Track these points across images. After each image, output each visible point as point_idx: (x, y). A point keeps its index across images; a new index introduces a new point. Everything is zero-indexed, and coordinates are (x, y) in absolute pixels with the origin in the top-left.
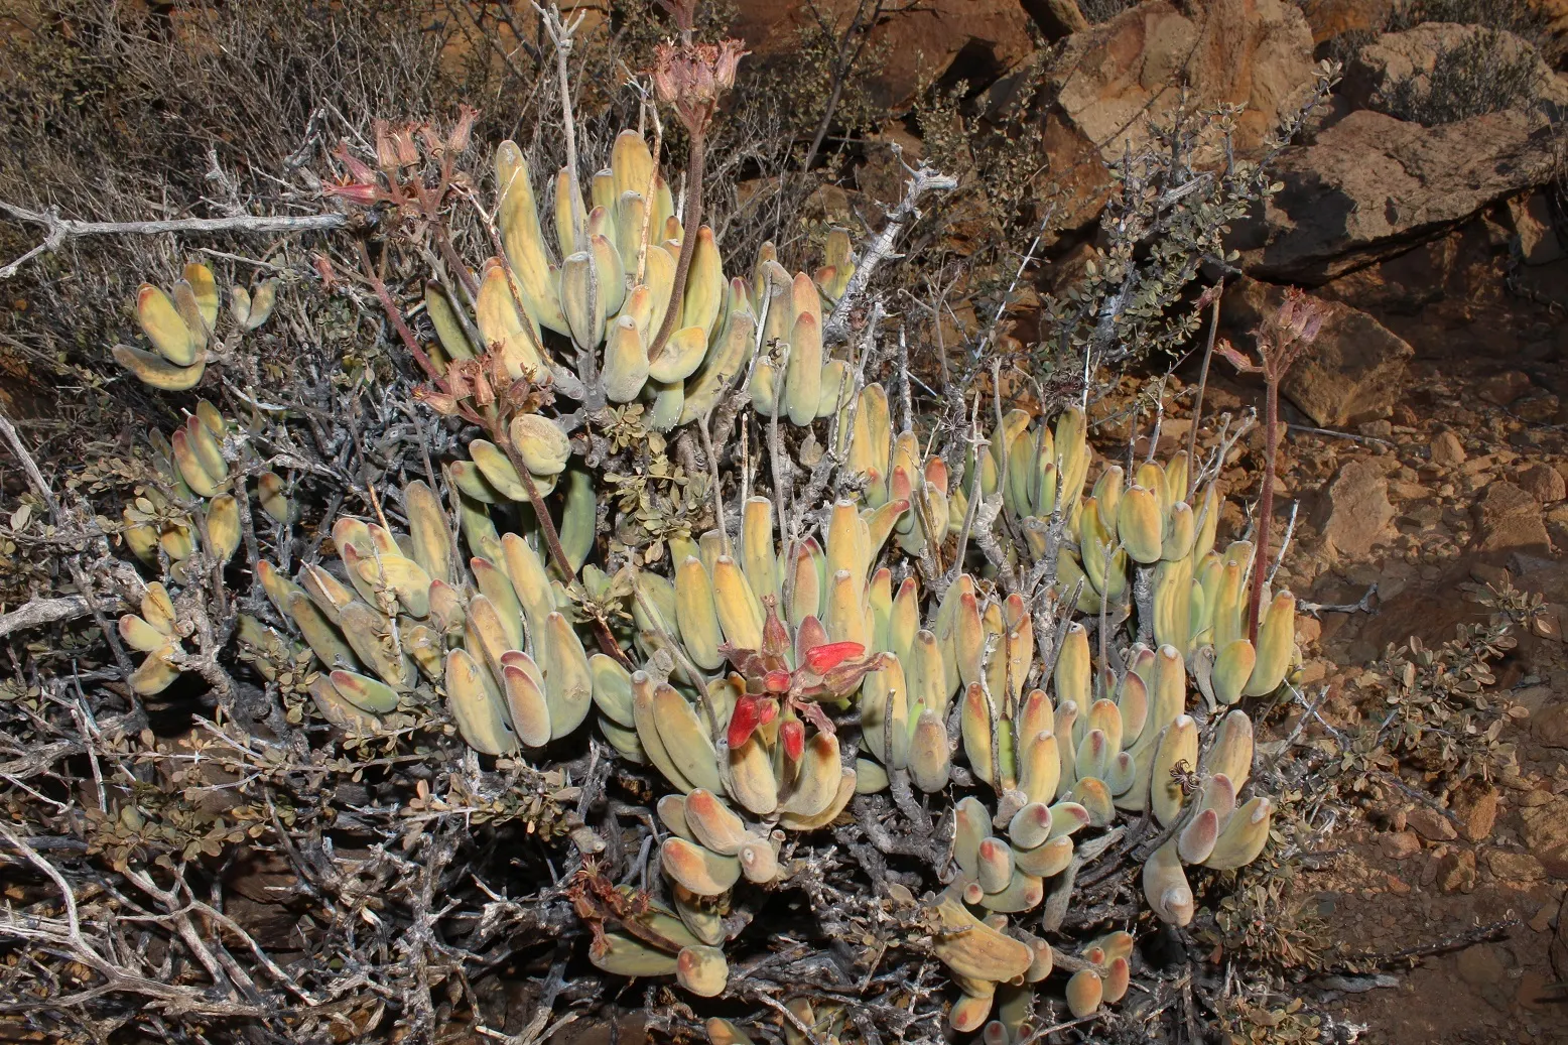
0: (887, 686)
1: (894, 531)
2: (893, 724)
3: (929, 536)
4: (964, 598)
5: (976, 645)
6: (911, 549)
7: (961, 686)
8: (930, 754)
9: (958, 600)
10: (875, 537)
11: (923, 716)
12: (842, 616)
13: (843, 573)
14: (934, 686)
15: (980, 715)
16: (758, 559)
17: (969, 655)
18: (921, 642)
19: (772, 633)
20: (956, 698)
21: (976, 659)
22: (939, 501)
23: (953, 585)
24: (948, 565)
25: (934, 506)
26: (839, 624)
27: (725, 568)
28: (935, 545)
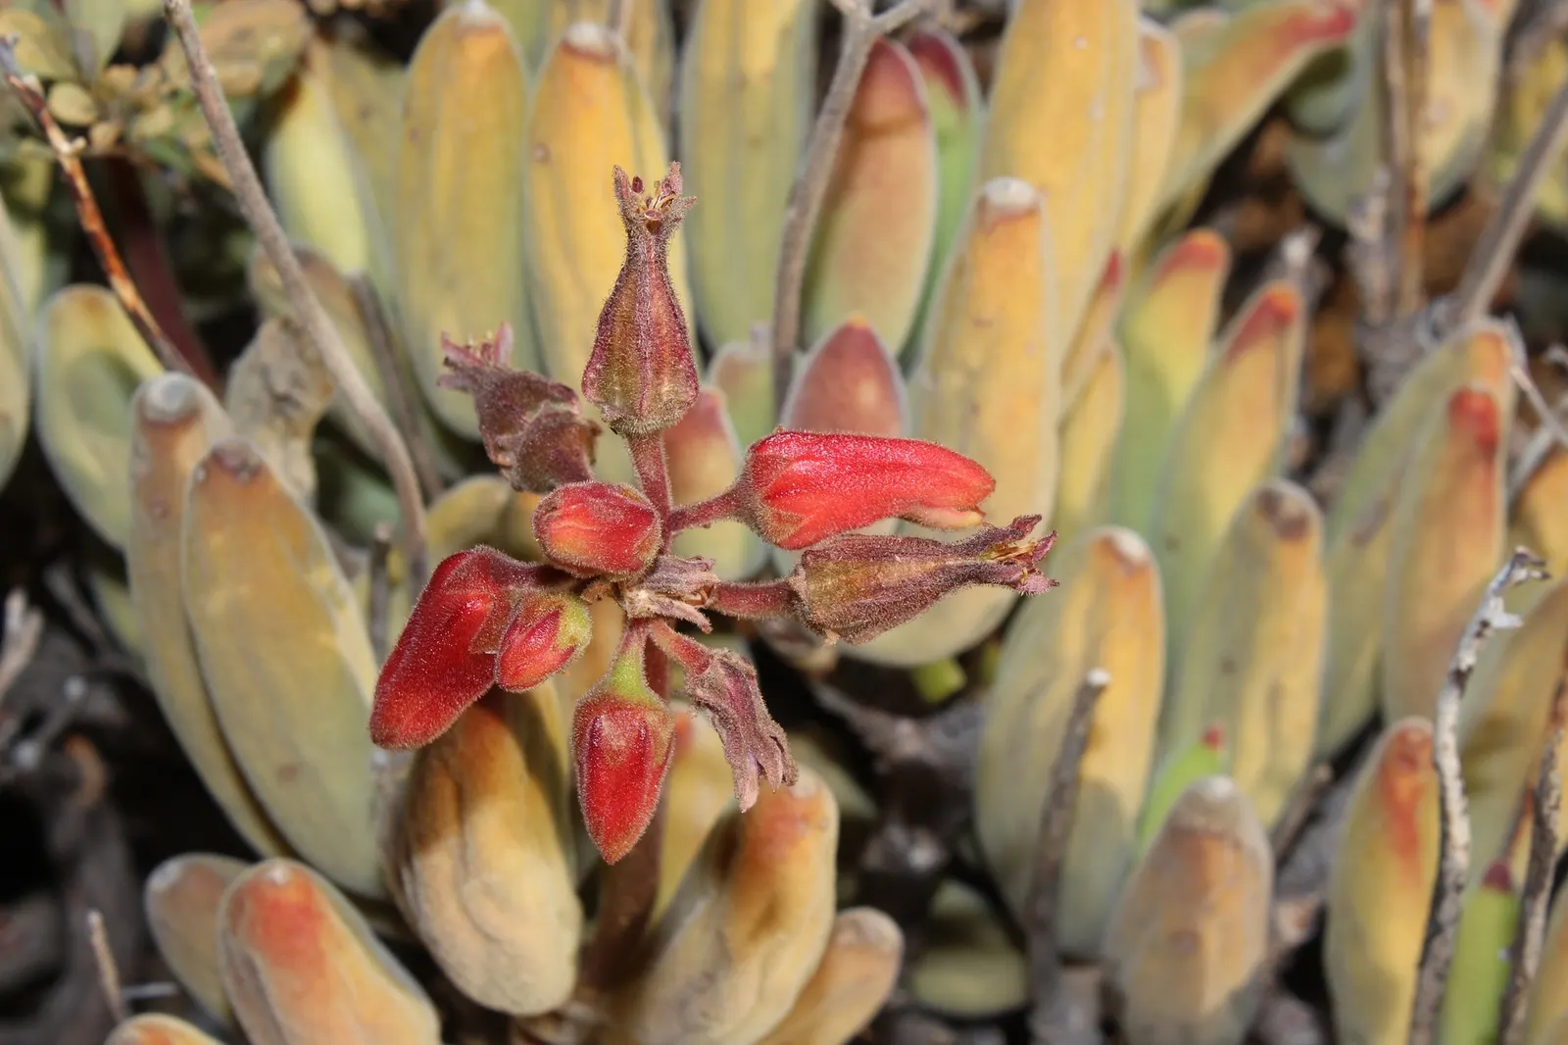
0: (1091, 660)
1: (1280, 111)
2: (1085, 799)
3: (1401, 153)
4: (1460, 404)
5: (1463, 584)
6: (1325, 192)
7: (1374, 724)
8: (1185, 944)
9: (1439, 405)
10: (1198, 113)
11: (1194, 800)
12: (973, 353)
13: (1014, 192)
14: (1275, 697)
15: (1408, 845)
16: (738, 83)
17: (1429, 615)
18: (1263, 530)
19: (632, 329)
20: (1344, 760)
21: (1451, 638)
22: (1465, 37)
23: (1439, 357)
24: (1442, 284)
25: (1441, 47)
26: (954, 381)
27: (586, 73)
28: (1411, 193)
